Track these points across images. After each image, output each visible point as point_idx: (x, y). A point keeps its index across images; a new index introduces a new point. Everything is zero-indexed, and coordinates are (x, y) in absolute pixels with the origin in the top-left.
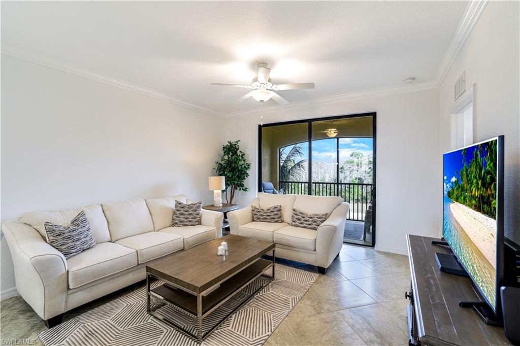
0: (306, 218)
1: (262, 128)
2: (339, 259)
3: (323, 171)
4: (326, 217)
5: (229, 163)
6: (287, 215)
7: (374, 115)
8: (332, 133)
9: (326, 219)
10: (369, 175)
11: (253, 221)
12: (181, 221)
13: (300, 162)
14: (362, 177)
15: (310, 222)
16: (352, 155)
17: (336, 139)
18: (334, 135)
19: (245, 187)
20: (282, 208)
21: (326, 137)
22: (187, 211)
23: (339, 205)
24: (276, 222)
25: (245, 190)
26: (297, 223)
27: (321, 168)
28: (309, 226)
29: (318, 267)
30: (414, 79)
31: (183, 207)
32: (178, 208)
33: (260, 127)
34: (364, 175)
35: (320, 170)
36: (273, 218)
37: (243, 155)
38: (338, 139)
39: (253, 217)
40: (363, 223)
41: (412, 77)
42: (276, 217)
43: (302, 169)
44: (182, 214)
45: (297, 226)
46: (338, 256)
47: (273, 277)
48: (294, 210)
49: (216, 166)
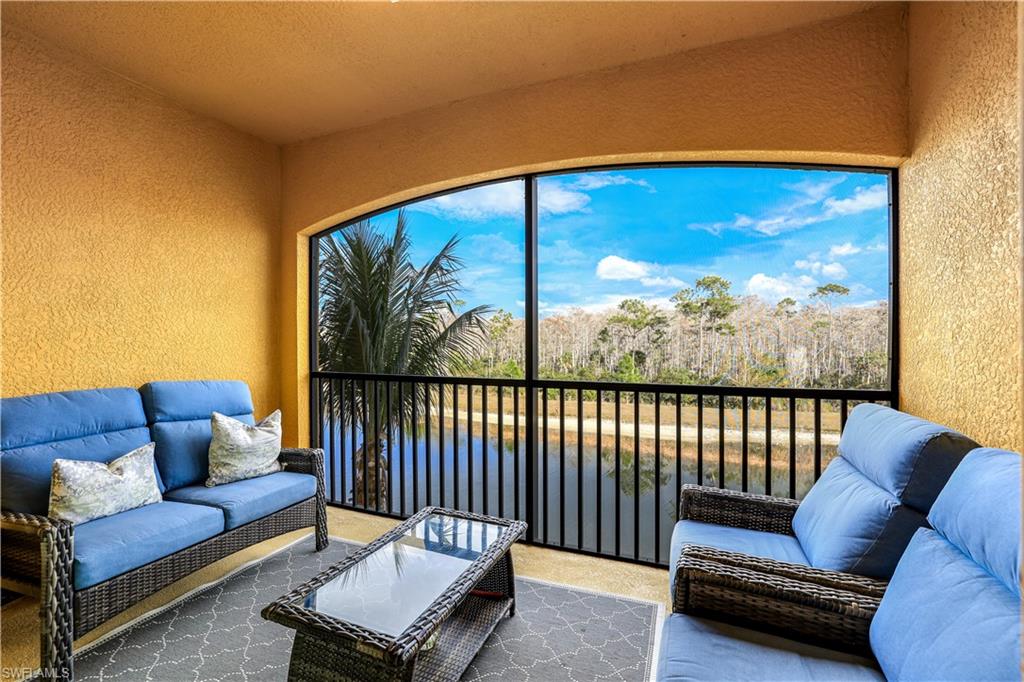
10: (655, 345)
14: (642, 349)
16: (622, 307)
34: (647, 345)
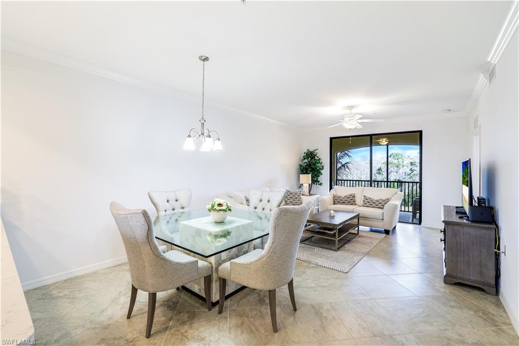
0: (374, 201)
1: (333, 140)
2: (395, 230)
3: (359, 172)
4: (388, 200)
5: (309, 165)
6: (359, 200)
7: (421, 132)
8: (384, 141)
9: (388, 202)
10: (409, 176)
11: (334, 204)
12: (291, 202)
13: (346, 163)
15: (377, 204)
17: (386, 146)
18: (386, 143)
19: (320, 182)
20: (356, 195)
21: (378, 144)
22: (294, 196)
23: (396, 193)
24: (352, 204)
25: (321, 184)
26: (368, 205)
27: (357, 169)
28: (377, 206)
29: (385, 230)
30: (450, 110)
31: (291, 194)
32: (289, 194)
33: (331, 139)
34: (404, 176)
35: (356, 171)
36: (349, 202)
37: (320, 159)
38: (387, 146)
39: (334, 201)
40: (411, 213)
41: (449, 109)
42: (352, 201)
43: (347, 169)
44: (291, 198)
45: (368, 207)
46: (395, 227)
47: (358, 233)
48: (365, 196)
49: (298, 167)
